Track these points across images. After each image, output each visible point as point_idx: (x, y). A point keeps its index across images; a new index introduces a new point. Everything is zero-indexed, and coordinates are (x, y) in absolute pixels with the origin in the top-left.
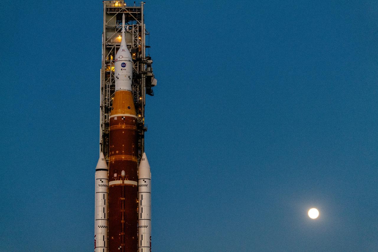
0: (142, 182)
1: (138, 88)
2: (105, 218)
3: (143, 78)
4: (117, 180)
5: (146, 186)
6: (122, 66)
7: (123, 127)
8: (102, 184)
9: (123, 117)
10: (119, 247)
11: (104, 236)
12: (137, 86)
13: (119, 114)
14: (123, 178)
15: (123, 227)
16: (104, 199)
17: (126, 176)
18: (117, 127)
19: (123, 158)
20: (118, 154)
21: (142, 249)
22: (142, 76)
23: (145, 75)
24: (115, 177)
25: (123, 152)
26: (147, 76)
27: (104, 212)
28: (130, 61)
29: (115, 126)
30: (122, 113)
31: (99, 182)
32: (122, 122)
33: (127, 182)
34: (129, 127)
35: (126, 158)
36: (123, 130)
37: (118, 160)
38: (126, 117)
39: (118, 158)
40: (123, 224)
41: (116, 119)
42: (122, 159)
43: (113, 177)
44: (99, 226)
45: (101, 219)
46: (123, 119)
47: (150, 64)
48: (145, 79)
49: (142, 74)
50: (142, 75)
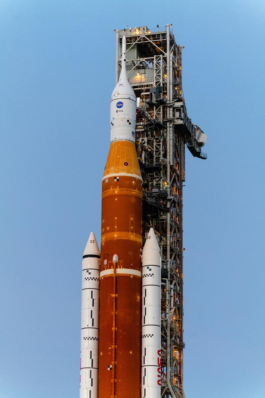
0: (146, 271)
1: (161, 142)
2: (93, 326)
3: (168, 128)
4: (107, 269)
5: (151, 276)
6: (118, 107)
7: (116, 192)
8: (89, 276)
9: (115, 178)
10: (109, 367)
11: (91, 352)
12: (160, 139)
13: (111, 174)
14: (115, 265)
15: (114, 337)
16: (92, 297)
17: (119, 262)
18: (109, 193)
19: (116, 236)
20: (109, 231)
21: (145, 369)
22: (168, 125)
23: (172, 123)
24: (105, 266)
25: (116, 227)
26: (174, 125)
27: (91, 317)
28: (129, 99)
29: (106, 191)
30: (115, 172)
31: (85, 275)
32: (115, 185)
33: (121, 271)
34: (125, 192)
35: (120, 237)
36: (115, 196)
37: (109, 239)
38: (120, 177)
39: (109, 236)
40: (114, 332)
41: (107, 181)
42: (114, 237)
43: (103, 265)
44: (84, 338)
45: (87, 327)
46: (115, 180)
47: (180, 107)
48: (171, 129)
49: (166, 122)
50: (168, 123)
